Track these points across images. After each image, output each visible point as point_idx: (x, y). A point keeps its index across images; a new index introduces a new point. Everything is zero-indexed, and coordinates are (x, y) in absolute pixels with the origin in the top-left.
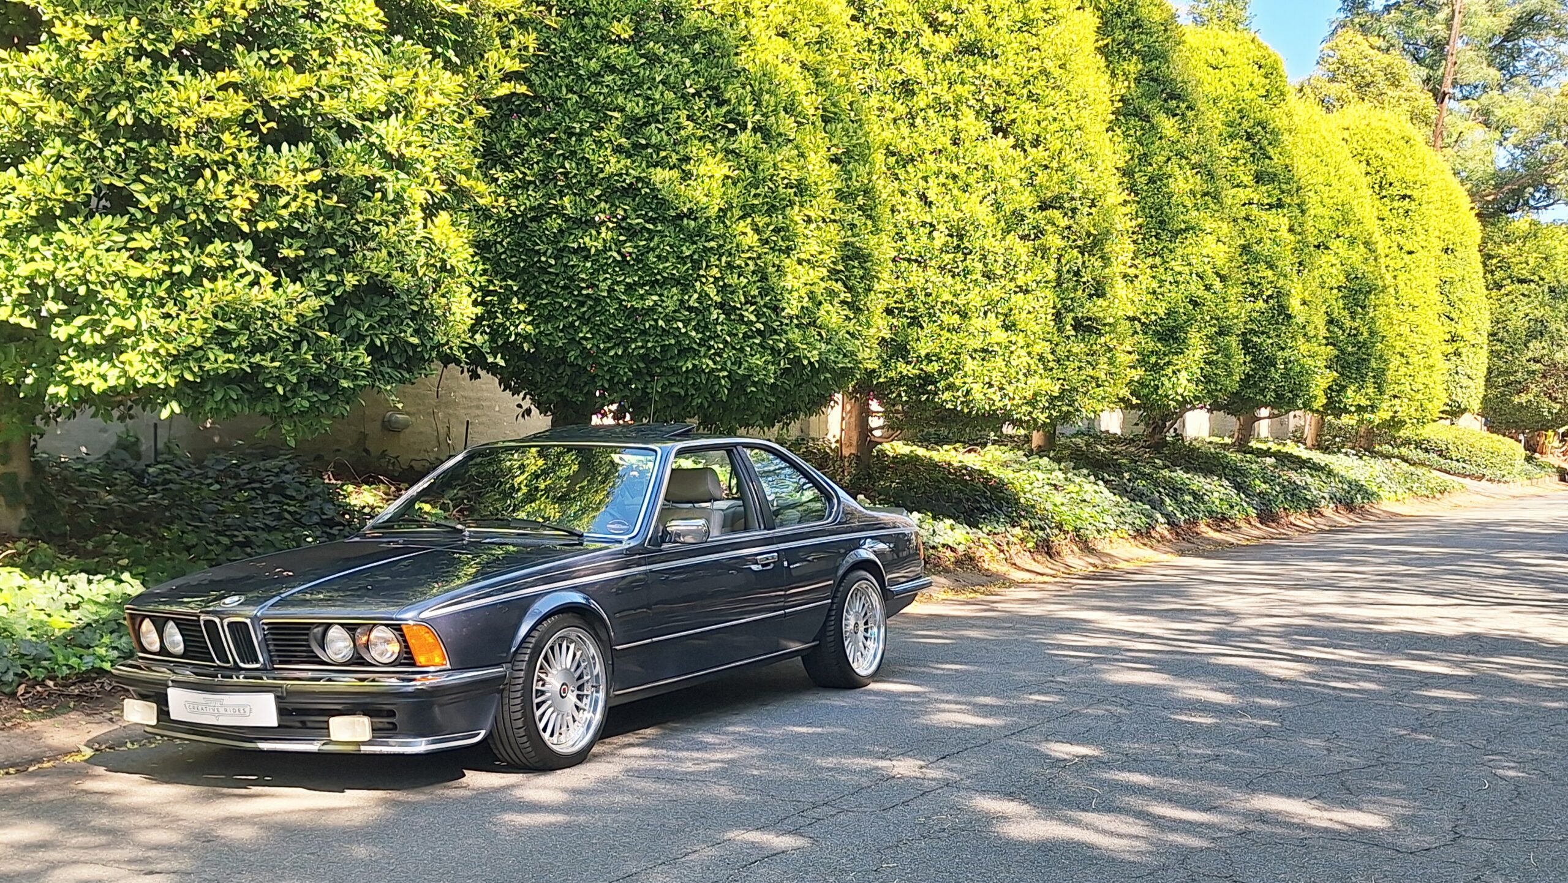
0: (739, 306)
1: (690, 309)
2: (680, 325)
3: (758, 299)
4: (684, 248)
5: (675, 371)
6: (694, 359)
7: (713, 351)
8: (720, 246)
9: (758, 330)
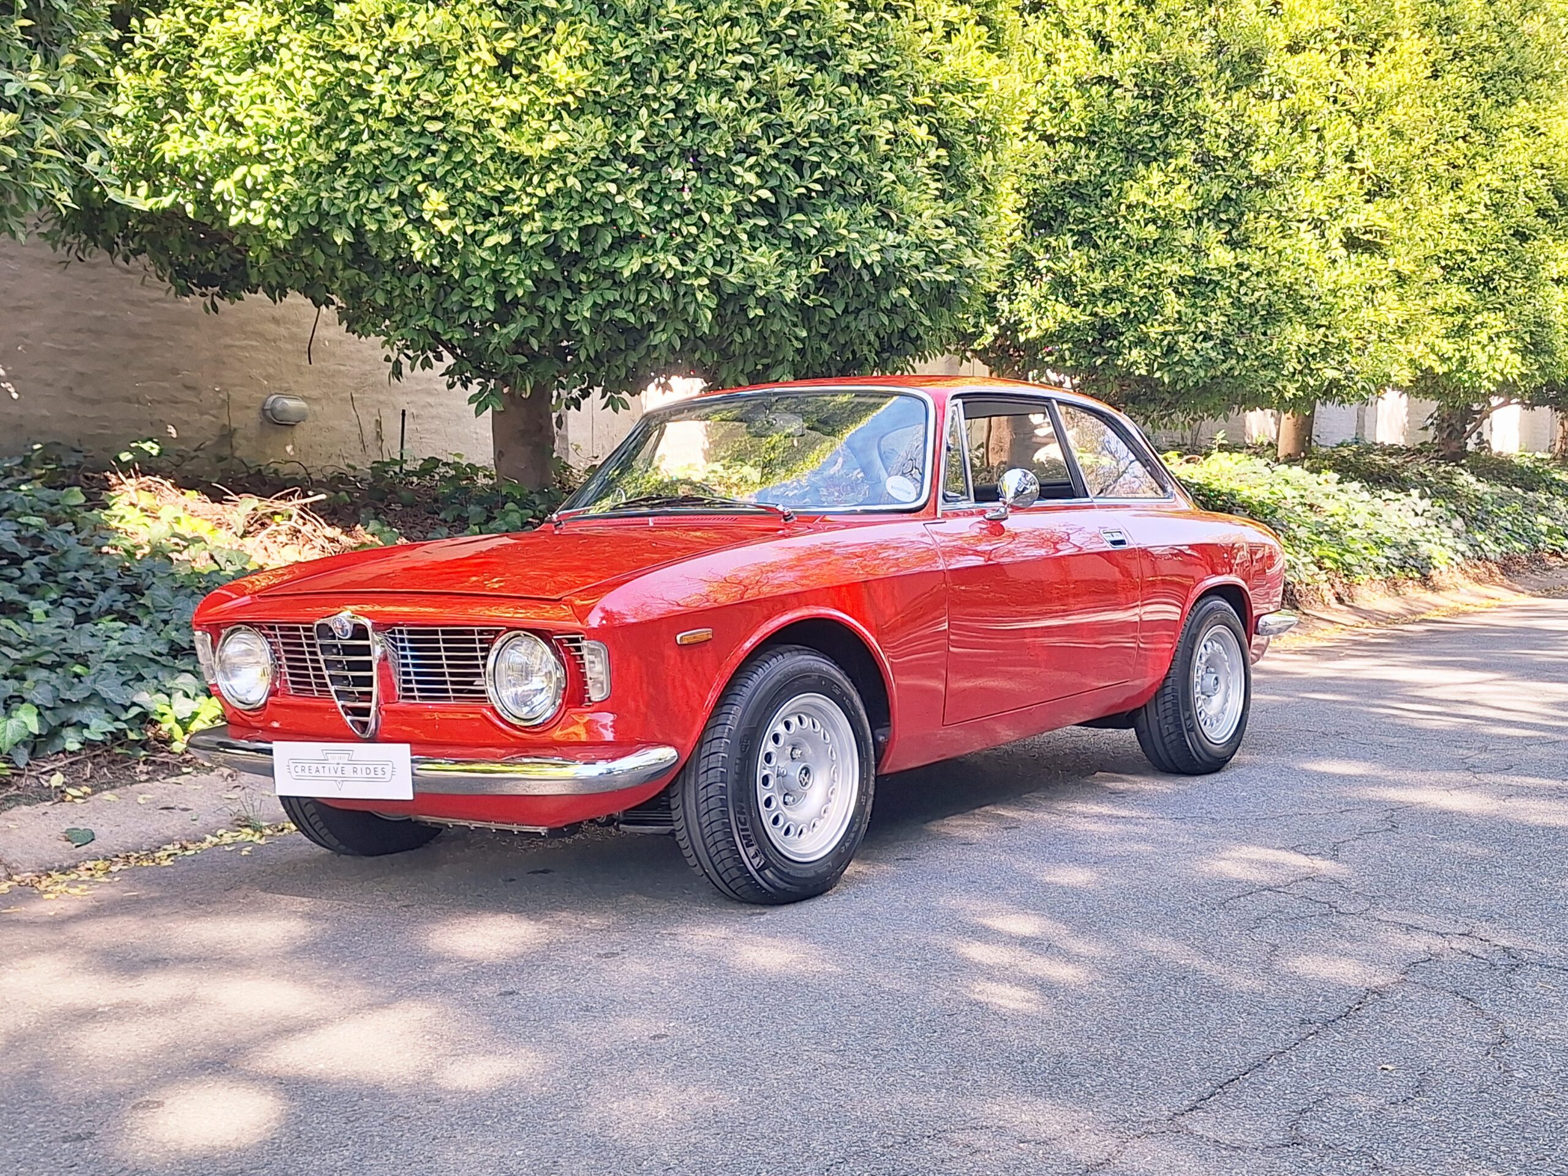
0: (722, 154)
1: (632, 160)
2: (613, 188)
3: (762, 144)
4: (615, 44)
5: (612, 275)
6: (645, 254)
7: (679, 239)
8: (688, 41)
9: (762, 201)
